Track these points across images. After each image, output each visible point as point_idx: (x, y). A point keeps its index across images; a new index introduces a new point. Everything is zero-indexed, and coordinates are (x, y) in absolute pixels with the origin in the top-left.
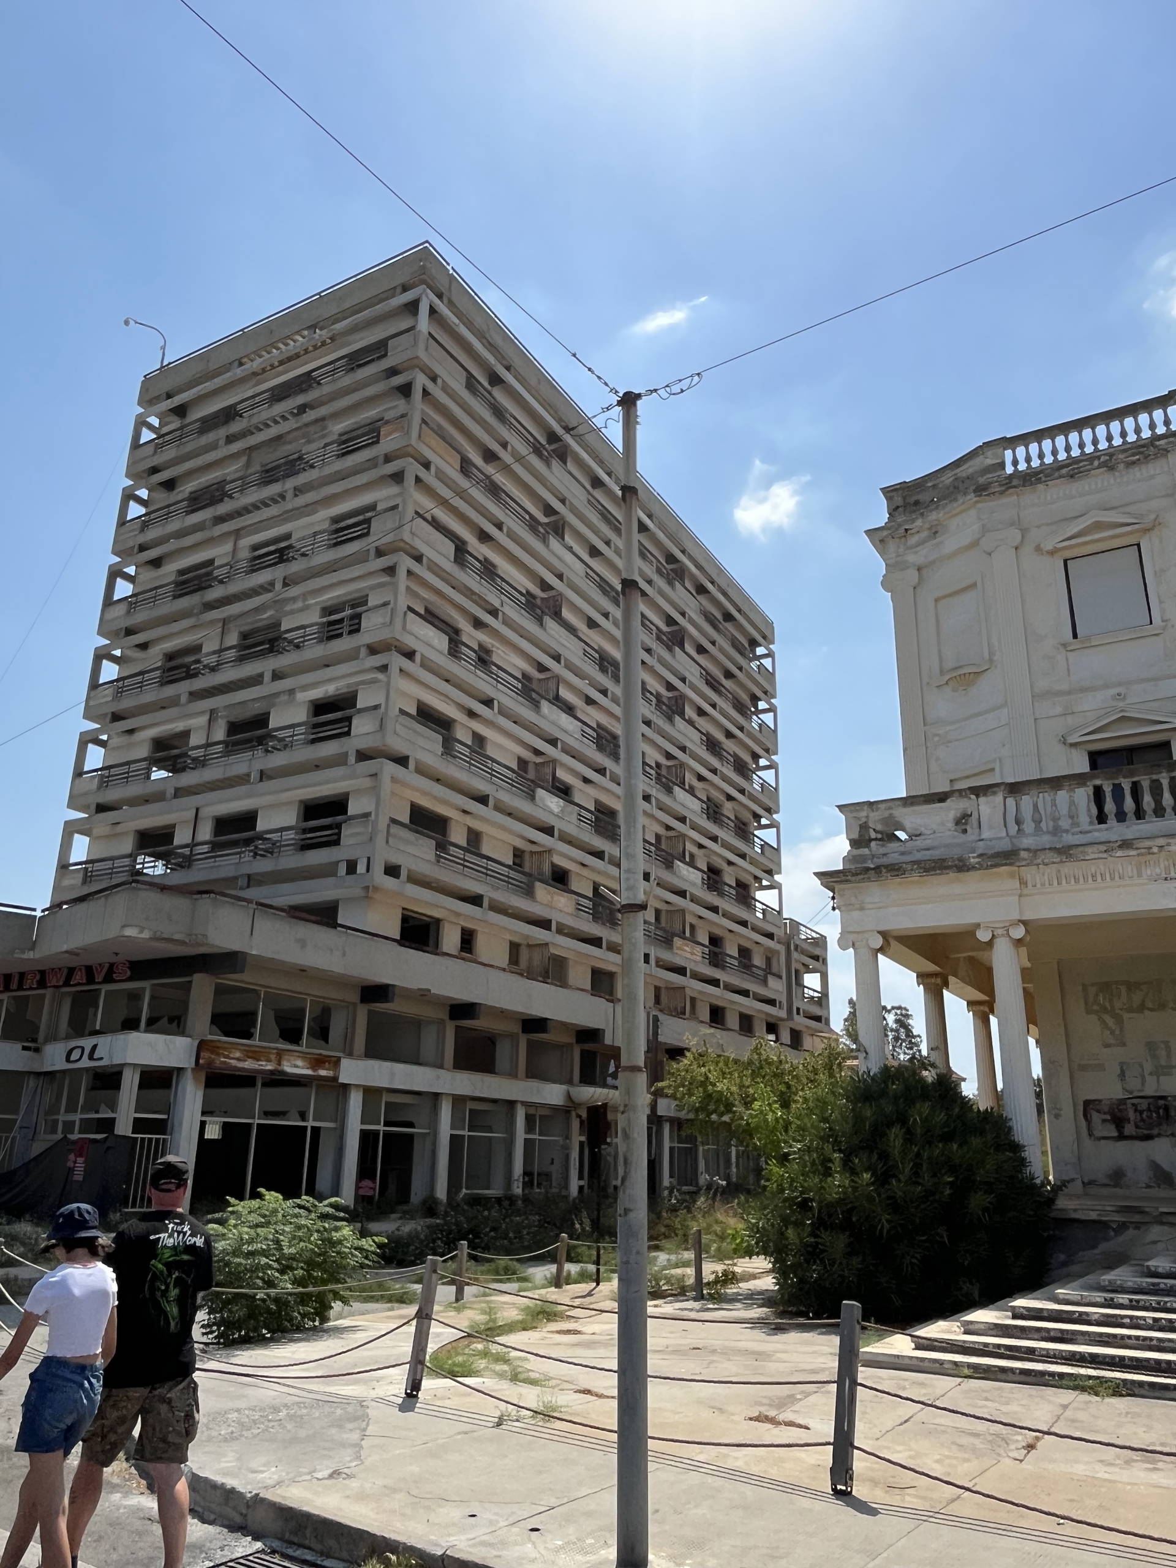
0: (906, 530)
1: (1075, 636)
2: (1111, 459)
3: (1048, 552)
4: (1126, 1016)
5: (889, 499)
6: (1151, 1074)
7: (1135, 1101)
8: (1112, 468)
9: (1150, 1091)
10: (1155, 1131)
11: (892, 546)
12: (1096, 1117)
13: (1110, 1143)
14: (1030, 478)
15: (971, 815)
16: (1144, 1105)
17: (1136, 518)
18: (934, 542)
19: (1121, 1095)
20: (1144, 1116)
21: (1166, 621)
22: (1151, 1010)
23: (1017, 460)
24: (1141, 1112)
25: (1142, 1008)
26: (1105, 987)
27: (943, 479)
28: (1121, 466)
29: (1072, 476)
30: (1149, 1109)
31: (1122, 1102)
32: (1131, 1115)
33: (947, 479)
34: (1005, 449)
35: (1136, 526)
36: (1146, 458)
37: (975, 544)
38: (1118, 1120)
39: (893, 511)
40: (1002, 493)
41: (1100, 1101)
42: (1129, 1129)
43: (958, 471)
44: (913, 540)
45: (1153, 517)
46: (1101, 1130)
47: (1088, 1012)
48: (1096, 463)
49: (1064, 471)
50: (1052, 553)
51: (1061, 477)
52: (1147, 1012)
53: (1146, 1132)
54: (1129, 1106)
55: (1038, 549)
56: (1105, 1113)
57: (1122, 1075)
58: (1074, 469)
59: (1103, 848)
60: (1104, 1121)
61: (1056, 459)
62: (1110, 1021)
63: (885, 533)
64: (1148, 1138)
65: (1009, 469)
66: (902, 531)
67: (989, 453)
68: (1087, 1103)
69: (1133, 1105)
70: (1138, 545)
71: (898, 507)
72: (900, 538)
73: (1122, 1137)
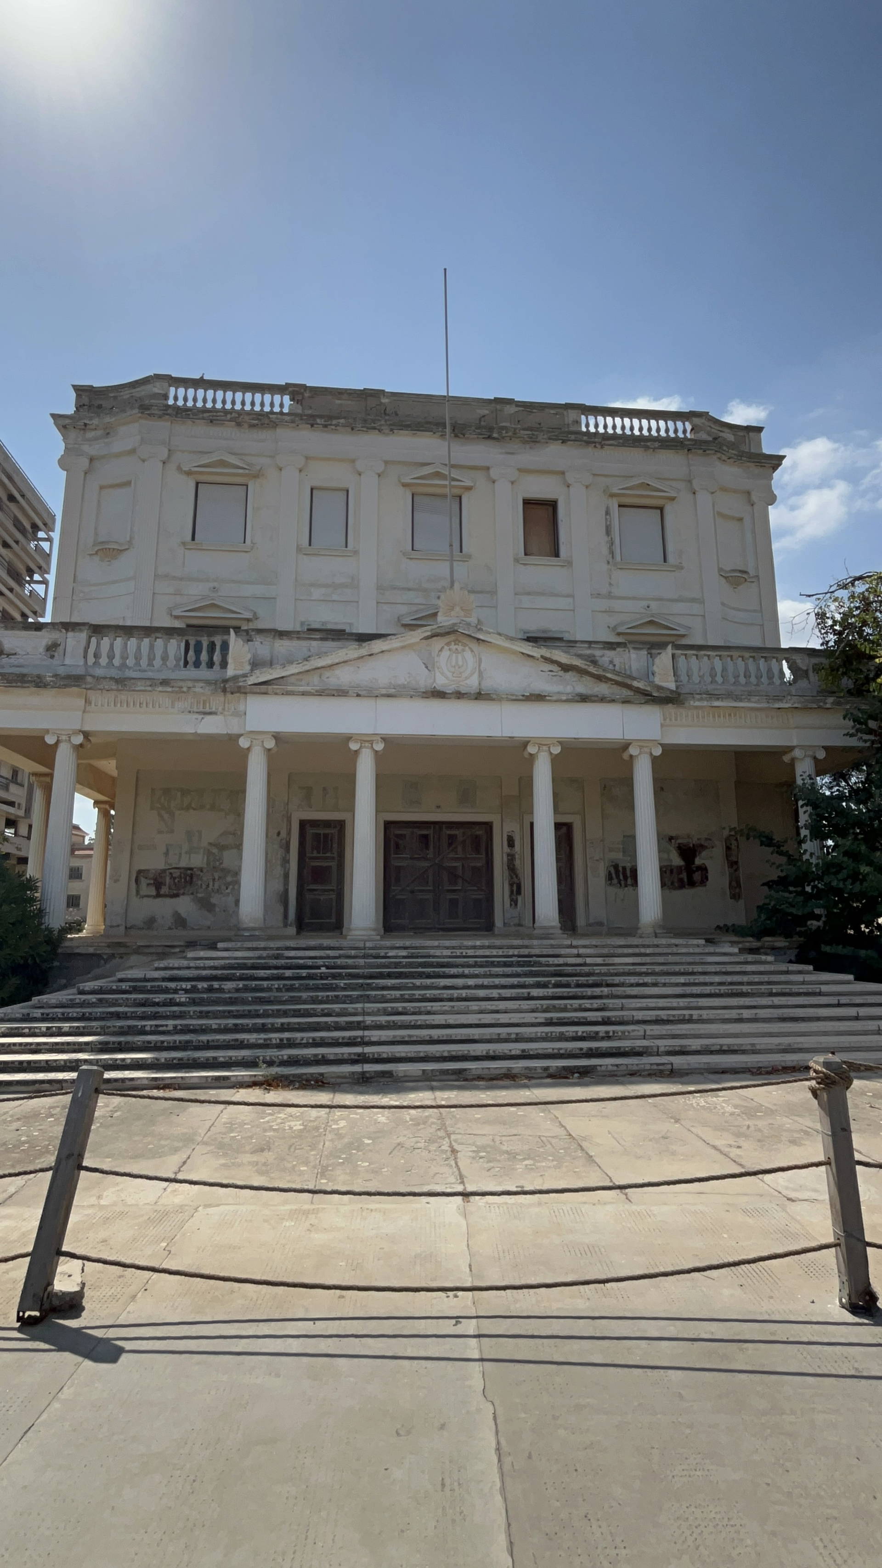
0: (85, 425)
1: (193, 539)
2: (239, 417)
3: (185, 471)
4: (177, 813)
5: (79, 396)
6: (186, 853)
7: (172, 871)
8: (239, 425)
9: (183, 864)
10: (181, 891)
11: (73, 434)
12: (144, 882)
13: (151, 899)
14: (183, 413)
15: (60, 645)
16: (177, 873)
17: (248, 465)
18: (106, 440)
19: (162, 866)
20: (176, 881)
21: (254, 544)
22: (194, 809)
23: (178, 396)
24: (175, 878)
25: (188, 808)
26: (167, 791)
27: (122, 394)
28: (246, 426)
29: (211, 422)
30: (180, 877)
31: (164, 871)
32: (168, 880)
33: (126, 394)
34: (170, 386)
35: (247, 471)
36: (262, 424)
37: (133, 451)
38: (158, 884)
39: (79, 407)
40: (160, 417)
41: (148, 870)
42: (164, 890)
43: (134, 390)
44: (90, 435)
45: (258, 468)
46: (145, 890)
47: (152, 808)
48: (229, 416)
49: (206, 415)
50: (189, 473)
51: (203, 419)
52: (191, 811)
53: (175, 892)
54: (168, 874)
55: (179, 468)
56: (150, 879)
57: (167, 854)
58: (213, 416)
59: (148, 683)
60: (148, 885)
61: (204, 406)
62: (166, 816)
63: (67, 421)
64: (176, 896)
65: (171, 402)
66: (81, 423)
67: (158, 384)
68: (140, 872)
69: (171, 873)
70: (247, 486)
71: (84, 405)
72: (80, 429)
73: (158, 895)
